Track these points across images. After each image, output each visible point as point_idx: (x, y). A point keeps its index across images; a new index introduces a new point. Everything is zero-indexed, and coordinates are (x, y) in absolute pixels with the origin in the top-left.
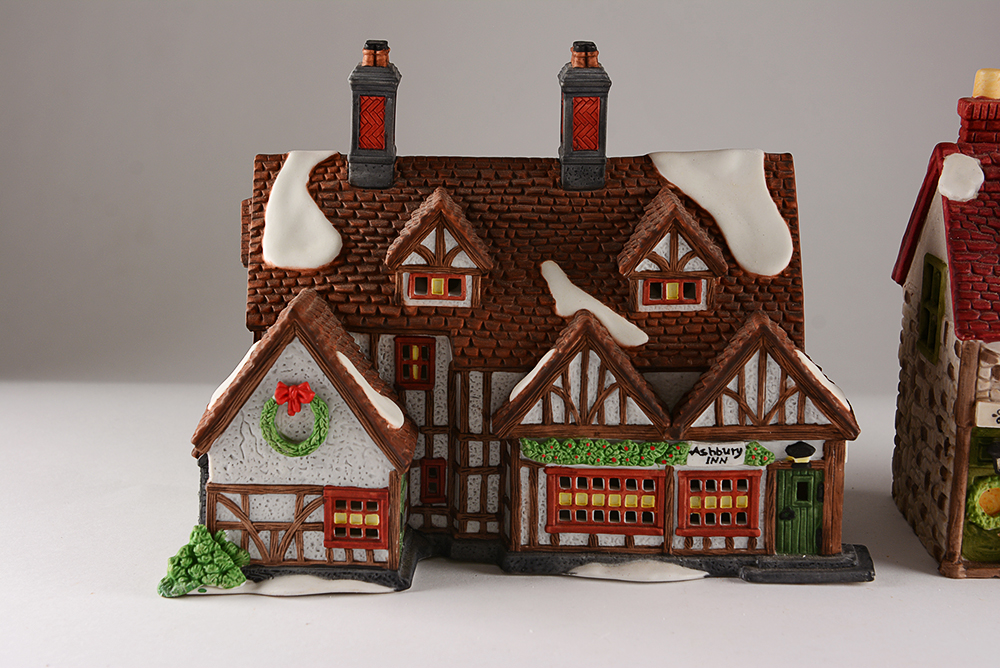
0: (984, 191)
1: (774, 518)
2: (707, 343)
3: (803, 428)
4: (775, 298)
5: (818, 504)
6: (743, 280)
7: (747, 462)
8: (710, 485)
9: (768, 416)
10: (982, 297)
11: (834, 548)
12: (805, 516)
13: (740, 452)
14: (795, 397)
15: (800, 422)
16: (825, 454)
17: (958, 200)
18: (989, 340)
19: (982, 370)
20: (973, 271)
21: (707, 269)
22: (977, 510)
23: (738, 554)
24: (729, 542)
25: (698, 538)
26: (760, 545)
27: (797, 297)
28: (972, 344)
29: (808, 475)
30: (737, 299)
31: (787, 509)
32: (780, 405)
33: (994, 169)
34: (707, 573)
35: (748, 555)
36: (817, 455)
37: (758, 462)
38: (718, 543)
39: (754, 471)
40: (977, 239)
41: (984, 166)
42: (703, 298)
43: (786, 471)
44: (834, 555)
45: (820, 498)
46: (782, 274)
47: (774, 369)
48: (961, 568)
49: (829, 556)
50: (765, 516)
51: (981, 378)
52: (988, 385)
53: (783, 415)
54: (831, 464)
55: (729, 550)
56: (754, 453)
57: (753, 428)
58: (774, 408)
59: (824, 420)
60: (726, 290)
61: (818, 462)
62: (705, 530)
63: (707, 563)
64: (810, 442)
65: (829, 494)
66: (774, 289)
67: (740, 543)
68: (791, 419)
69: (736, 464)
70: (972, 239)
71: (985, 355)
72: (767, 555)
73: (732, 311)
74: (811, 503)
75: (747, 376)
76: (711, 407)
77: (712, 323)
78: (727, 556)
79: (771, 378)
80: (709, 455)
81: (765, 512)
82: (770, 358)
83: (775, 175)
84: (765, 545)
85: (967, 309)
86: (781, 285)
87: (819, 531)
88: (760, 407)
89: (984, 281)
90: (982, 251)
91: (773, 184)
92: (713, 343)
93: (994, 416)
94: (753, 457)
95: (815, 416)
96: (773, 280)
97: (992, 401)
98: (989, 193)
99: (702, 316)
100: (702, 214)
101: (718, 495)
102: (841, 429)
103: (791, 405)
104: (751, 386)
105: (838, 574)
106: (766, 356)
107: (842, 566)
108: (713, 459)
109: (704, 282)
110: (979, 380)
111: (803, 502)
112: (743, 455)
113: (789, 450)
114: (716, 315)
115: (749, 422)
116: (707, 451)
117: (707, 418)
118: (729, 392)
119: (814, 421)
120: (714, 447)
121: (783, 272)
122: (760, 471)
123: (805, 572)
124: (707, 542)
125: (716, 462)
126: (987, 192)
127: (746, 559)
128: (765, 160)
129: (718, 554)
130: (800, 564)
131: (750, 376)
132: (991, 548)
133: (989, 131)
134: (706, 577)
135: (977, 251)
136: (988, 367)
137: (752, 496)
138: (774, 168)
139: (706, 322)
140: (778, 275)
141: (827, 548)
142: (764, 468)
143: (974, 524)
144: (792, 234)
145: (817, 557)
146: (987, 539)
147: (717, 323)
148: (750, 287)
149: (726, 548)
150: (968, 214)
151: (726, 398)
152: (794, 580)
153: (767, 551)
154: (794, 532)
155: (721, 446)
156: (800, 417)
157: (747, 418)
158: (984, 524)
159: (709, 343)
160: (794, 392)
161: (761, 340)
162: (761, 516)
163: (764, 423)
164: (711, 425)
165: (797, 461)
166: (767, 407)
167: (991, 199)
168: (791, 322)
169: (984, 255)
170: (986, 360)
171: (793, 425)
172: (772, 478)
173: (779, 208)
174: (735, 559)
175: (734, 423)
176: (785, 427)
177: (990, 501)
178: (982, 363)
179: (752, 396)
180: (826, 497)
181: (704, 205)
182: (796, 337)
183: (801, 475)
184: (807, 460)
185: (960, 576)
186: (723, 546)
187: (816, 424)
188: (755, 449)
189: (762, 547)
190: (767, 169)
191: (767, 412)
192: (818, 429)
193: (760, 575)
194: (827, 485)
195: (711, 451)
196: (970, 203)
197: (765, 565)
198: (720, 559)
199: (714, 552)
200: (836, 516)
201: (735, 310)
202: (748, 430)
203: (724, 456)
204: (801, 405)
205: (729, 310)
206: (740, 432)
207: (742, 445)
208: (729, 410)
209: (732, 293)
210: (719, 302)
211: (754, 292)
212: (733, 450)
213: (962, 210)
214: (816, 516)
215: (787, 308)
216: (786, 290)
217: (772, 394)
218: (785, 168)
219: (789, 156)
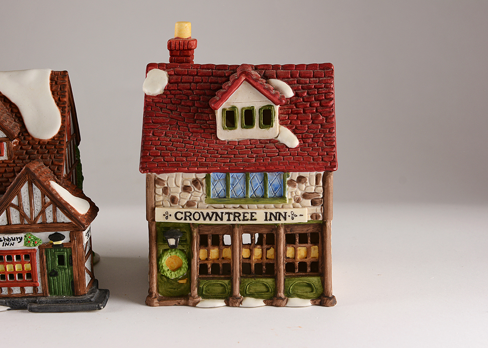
0: (167, 89)
1: (46, 276)
2: (7, 178)
3: (56, 225)
4: (48, 152)
5: (70, 267)
6: (31, 142)
7: (26, 245)
8: (10, 258)
9: (36, 219)
10: (156, 148)
11: (81, 292)
12: (63, 275)
13: (21, 239)
14: (51, 207)
15: (55, 222)
16: (71, 239)
17: (151, 95)
18: (159, 173)
19: (157, 190)
20: (153, 134)
21: (6, 136)
22: (164, 268)
23: (28, 296)
24: (23, 290)
25: (5, 288)
26: (40, 291)
27: (60, 151)
28: (150, 175)
29: (63, 251)
30: (27, 153)
31: (53, 271)
32: (43, 212)
33: (175, 77)
34: (9, 308)
35: (33, 297)
36: (67, 240)
37: (31, 245)
38: (16, 291)
39: (31, 250)
40: (159, 117)
41: (170, 75)
42: (5, 153)
43: (50, 249)
44: (81, 296)
45: (71, 264)
46: (53, 138)
47: (37, 192)
48: (156, 301)
49: (79, 296)
50: (41, 274)
51: (157, 194)
52: (161, 198)
53: (45, 218)
54: (74, 245)
55: (23, 295)
56: (29, 240)
57: (28, 226)
58: (39, 214)
59: (68, 220)
60: (21, 148)
61: (67, 244)
62: (8, 283)
63: (9, 302)
64: (62, 233)
65: (75, 261)
66: (48, 147)
67: (29, 290)
68: (50, 220)
69: (19, 246)
70: (156, 116)
71: (158, 181)
72: (44, 296)
73: (23, 159)
74: (66, 267)
75: (23, 196)
76: (4, 213)
77: (11, 167)
78: (22, 297)
79: (36, 197)
80: (3, 241)
81: (41, 272)
82: (34, 186)
83: (56, 83)
84: (43, 291)
85: (147, 156)
86: (52, 145)
87: (72, 282)
88: (31, 213)
89: (159, 139)
90: (160, 123)
91: (54, 88)
92: (10, 178)
93: (164, 215)
94: (29, 241)
95: (62, 218)
96: (48, 142)
97: (164, 207)
98: (170, 90)
99: (6, 163)
100: (13, 106)
101: (14, 264)
102: (76, 225)
103: (49, 211)
104: (26, 202)
105: (81, 306)
106: (32, 185)
107: (84, 301)
108: (6, 244)
109: (5, 144)
110: (156, 195)
111: (61, 266)
112: (23, 241)
113: (50, 237)
114: (14, 162)
115: (26, 222)
116: (2, 239)
117: (3, 220)
118: (13, 206)
119: (62, 220)
120: (6, 236)
121: (54, 137)
122: (34, 249)
123: (61, 306)
124: (10, 290)
125: (8, 245)
126: (169, 90)
127: (32, 299)
128: (51, 75)
129: (17, 296)
130: (60, 301)
131: (25, 196)
132: (175, 289)
133: (182, 56)
134: (8, 310)
135: (157, 123)
136: (160, 188)
137: (33, 264)
138: (56, 79)
139: (8, 166)
140: (51, 139)
141: (78, 292)
142: (37, 248)
143: (164, 276)
144: (62, 115)
145: (72, 297)
146: (172, 284)
147: (14, 167)
148: (35, 146)
149: (21, 294)
150: (156, 103)
151: (12, 209)
152: (56, 311)
153: (44, 294)
154: (59, 283)
155: (10, 236)
156: (55, 218)
157: (25, 220)
158: (169, 275)
159: (8, 178)
160: (49, 204)
161: (27, 176)
162: (39, 275)
163: (34, 223)
164: (5, 224)
165: (55, 243)
166: (36, 213)
167: (171, 94)
168: (56, 165)
169: (161, 125)
170: (158, 184)
171: (51, 223)
172: (42, 253)
173: (56, 101)
174: (25, 299)
175: (18, 223)
176: (46, 225)
177: (173, 263)
178: (156, 185)
179: (27, 207)
180: (74, 263)
181: (13, 101)
182: (57, 174)
183: (59, 251)
184: (60, 242)
185: (155, 305)
186: (19, 292)
187: (63, 222)
188: (29, 237)
189: (42, 292)
190: (52, 79)
191: (36, 216)
192: (65, 225)
193: (36, 308)
194: (74, 256)
195: (4, 239)
196: (158, 96)
197: (41, 302)
198: (17, 299)
199: (14, 296)
200: (80, 274)
201: (25, 159)
202: (25, 227)
203: (12, 242)
204: (55, 211)
205: (21, 159)
206: (21, 228)
207: (22, 235)
208: (15, 215)
209: (24, 150)
210: (16, 155)
211: (37, 149)
212: (17, 238)
213: (153, 100)
214: (70, 274)
215: (54, 158)
216: (55, 147)
217: (38, 207)
218: (62, 79)
219: (65, 72)
